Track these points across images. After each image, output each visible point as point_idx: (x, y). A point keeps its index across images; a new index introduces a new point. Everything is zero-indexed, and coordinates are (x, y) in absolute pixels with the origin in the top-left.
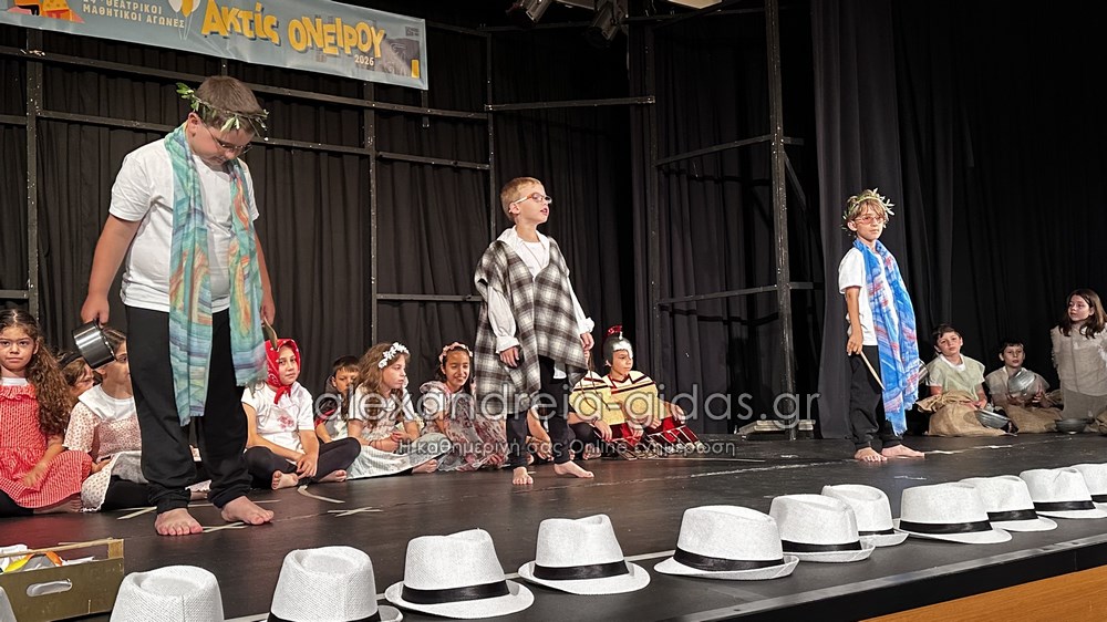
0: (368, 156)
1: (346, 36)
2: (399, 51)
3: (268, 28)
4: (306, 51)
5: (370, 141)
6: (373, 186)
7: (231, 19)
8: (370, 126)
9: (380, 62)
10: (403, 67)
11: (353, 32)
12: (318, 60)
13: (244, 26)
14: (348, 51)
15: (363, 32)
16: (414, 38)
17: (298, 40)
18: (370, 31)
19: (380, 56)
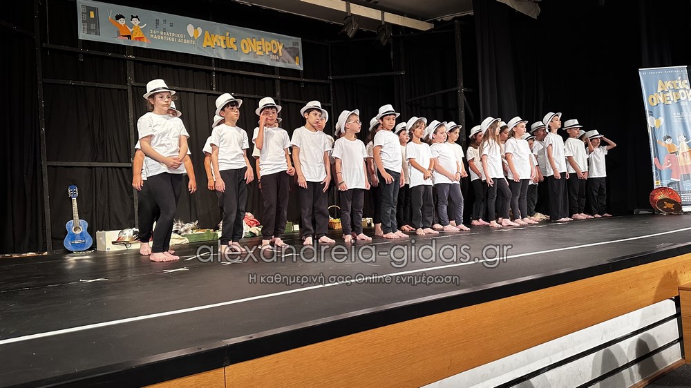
2: (289, 52)
3: (232, 43)
4: (249, 53)
5: (278, 94)
7: (215, 40)
8: (278, 87)
9: (281, 58)
10: (292, 60)
12: (254, 58)
14: (267, 53)
15: (274, 44)
16: (296, 47)
18: (277, 44)
19: (281, 55)
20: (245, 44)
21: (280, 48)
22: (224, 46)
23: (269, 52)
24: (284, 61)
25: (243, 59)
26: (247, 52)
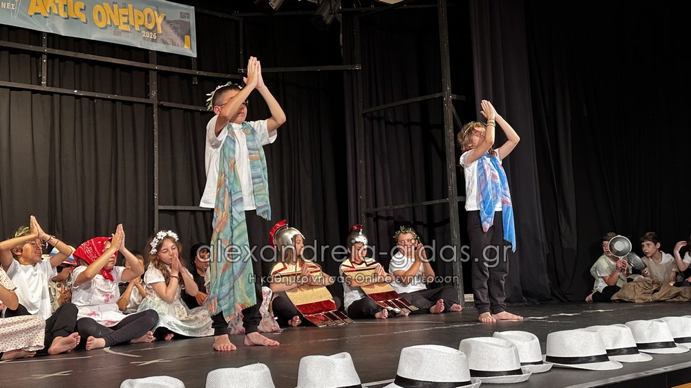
0: (153, 104)
1: (136, 17)
2: (175, 29)
3: (77, 11)
4: (105, 28)
5: (154, 94)
6: (156, 127)
7: (51, 4)
8: (153, 83)
9: (161, 37)
10: (178, 41)
11: (141, 15)
12: (115, 34)
13: (60, 10)
14: (137, 28)
15: (149, 15)
16: (186, 20)
17: (100, 19)
18: (154, 14)
19: (161, 32)
20: (99, 13)
21: (160, 20)
22: (63, 14)
23: (140, 26)
24: (164, 42)
25: (95, 36)
26: (102, 25)
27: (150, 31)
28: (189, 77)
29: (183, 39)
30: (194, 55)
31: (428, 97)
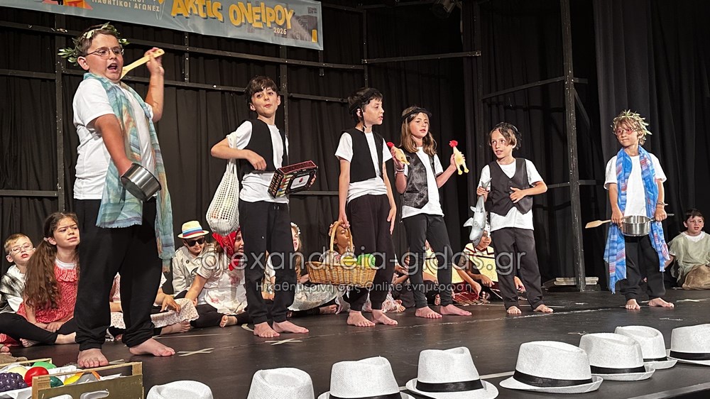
1: (268, 15)
2: (302, 23)
3: (215, 11)
4: (240, 26)
5: (284, 86)
6: (286, 117)
7: (191, 5)
8: (284, 76)
9: (290, 32)
10: (306, 35)
11: (273, 12)
12: (249, 32)
13: (200, 10)
14: (269, 25)
15: (279, 12)
16: (314, 15)
17: (235, 18)
18: (284, 10)
19: (290, 28)
20: (235, 12)
21: (289, 16)
22: (202, 15)
23: (271, 23)
24: (294, 37)
26: (238, 24)
27: (280, 27)
28: (317, 69)
29: (311, 34)
30: (321, 48)
31: (548, 81)
